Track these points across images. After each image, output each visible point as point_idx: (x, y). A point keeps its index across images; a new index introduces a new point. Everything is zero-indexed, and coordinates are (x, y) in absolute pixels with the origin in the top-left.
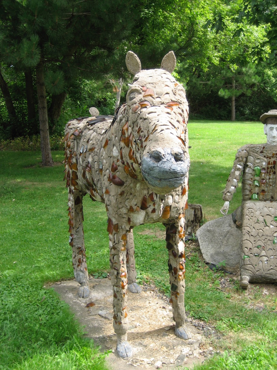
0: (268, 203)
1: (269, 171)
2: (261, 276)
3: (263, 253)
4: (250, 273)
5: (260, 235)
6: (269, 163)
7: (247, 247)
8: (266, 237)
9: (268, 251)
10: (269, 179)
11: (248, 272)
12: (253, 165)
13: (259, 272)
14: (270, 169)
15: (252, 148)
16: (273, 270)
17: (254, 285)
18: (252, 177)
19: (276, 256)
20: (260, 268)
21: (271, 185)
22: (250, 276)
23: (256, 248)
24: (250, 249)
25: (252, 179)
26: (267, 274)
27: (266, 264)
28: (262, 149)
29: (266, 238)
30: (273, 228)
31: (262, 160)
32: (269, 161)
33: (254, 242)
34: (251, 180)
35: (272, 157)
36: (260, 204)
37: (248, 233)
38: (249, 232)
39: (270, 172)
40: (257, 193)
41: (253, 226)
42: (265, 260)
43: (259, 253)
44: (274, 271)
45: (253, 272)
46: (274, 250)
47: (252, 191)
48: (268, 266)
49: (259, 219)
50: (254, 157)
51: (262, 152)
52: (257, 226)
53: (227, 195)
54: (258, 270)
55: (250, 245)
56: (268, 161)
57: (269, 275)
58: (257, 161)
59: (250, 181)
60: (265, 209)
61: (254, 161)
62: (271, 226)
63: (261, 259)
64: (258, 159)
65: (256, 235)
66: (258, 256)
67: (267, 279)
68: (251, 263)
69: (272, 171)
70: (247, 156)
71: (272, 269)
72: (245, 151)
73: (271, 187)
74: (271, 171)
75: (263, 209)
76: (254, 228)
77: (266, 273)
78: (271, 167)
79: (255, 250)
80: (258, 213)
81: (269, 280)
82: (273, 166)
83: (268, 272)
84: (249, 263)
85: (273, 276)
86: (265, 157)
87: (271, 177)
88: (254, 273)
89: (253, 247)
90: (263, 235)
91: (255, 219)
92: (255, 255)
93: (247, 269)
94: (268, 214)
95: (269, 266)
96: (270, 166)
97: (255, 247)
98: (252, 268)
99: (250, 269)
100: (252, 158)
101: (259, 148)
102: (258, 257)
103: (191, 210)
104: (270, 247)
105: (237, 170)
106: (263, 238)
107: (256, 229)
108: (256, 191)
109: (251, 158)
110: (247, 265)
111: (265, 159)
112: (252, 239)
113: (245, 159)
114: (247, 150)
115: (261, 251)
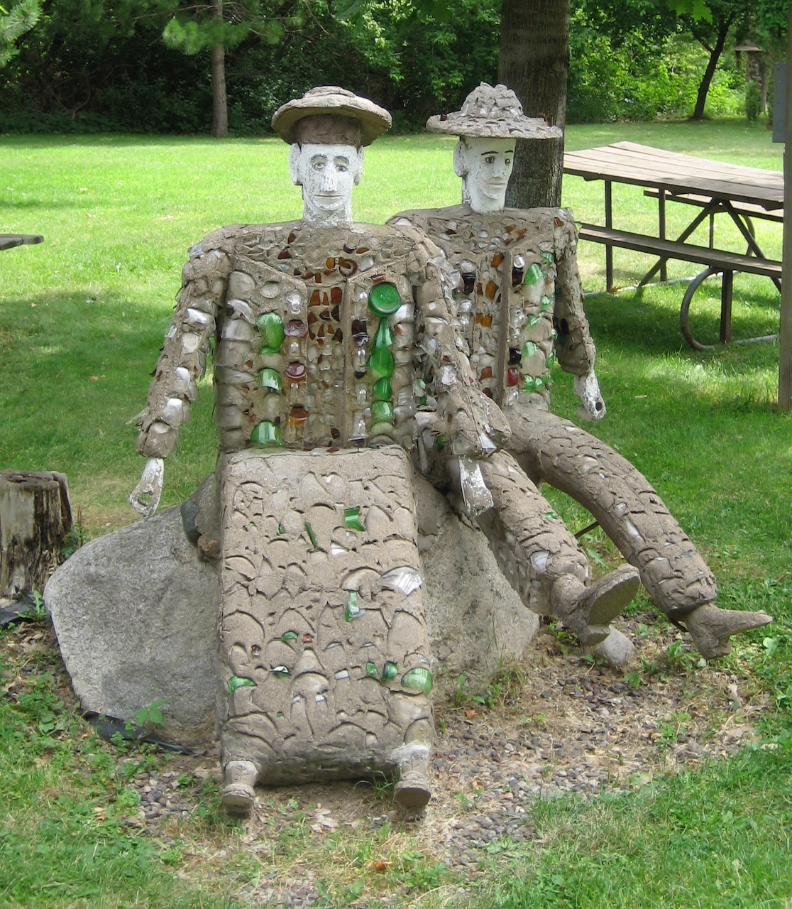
0: (319, 457)
1: (316, 331)
2: (302, 756)
3: (308, 660)
4: (260, 749)
5: (294, 588)
6: (314, 299)
7: (242, 641)
8: (317, 595)
9: (327, 653)
10: (320, 359)
11: (252, 744)
12: (255, 310)
13: (293, 739)
14: (320, 321)
15: (246, 240)
16: (350, 727)
17: (277, 796)
18: (251, 356)
19: (358, 670)
20: (297, 723)
21: (326, 386)
22: (260, 759)
23: (278, 643)
24: (256, 647)
25: (250, 363)
26: (329, 744)
27: (323, 706)
28: (284, 244)
29: (316, 601)
30: (340, 555)
31: (287, 288)
32: (317, 291)
33: (270, 619)
34: (246, 367)
35: (327, 273)
36: (288, 464)
37: (246, 583)
38: (249, 580)
39: (321, 334)
40: (272, 418)
41: (262, 552)
42: (317, 688)
43: (289, 664)
44: (352, 732)
45: (270, 741)
46: (348, 646)
47: (254, 410)
48: (328, 714)
49: (285, 524)
50: (256, 276)
51: (284, 255)
52: (279, 552)
53: (155, 435)
54: (290, 731)
55: (253, 634)
56: (313, 289)
57: (335, 749)
58: (269, 292)
59: (245, 372)
60: (310, 480)
61: (257, 292)
62: (336, 551)
63: (300, 685)
64: (273, 282)
65: (276, 589)
66: (288, 674)
67: (329, 763)
68: (262, 706)
69: (330, 331)
70: (229, 275)
71: (344, 723)
72: (217, 254)
73: (329, 391)
74: (326, 328)
75: (298, 481)
76: (266, 560)
77: (322, 740)
78: (324, 315)
79: (276, 652)
80: (280, 499)
81: (335, 769)
82: (331, 307)
83: (332, 737)
84: (252, 707)
85: (350, 751)
86: (297, 273)
87: (327, 353)
88: (276, 748)
89: (268, 638)
90: (303, 589)
91: (269, 525)
92: (276, 674)
93: (245, 734)
94: (320, 500)
95: (334, 711)
96: (320, 309)
97: (276, 639)
98: (265, 727)
99: (257, 732)
100: (246, 278)
101: (273, 238)
102: (287, 680)
103: (22, 498)
104: (335, 634)
105: (191, 331)
106: (305, 598)
107: (275, 565)
108: (270, 410)
109: (243, 282)
110: (245, 715)
111: (300, 283)
112: (260, 607)
113: (218, 287)
114: (226, 248)
115: (299, 653)
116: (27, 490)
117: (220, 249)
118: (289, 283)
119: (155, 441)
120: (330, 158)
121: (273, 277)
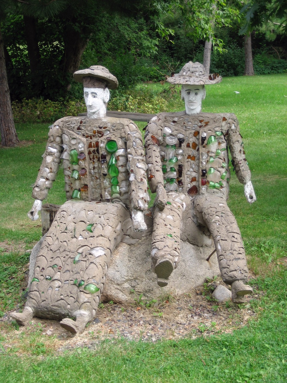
1: (92, 157)
2: (46, 308)
3: (58, 276)
4: (34, 304)
5: (62, 250)
6: (90, 146)
7: (40, 266)
8: (68, 253)
9: (64, 274)
10: (94, 168)
11: (32, 302)
12: (70, 148)
13: (44, 302)
14: (92, 154)
15: (67, 122)
16: (63, 301)
17: (41, 322)
18: (70, 165)
19: (72, 281)
20: (47, 296)
21: (97, 178)
22: (34, 307)
23: (51, 268)
24: (43, 269)
25: (69, 168)
26: (55, 306)
27: (57, 292)
28: (79, 124)
29: (67, 255)
30: (81, 240)
31: (79, 141)
32: (91, 143)
33: (51, 260)
34: (68, 169)
35: (94, 136)
36: (79, 205)
37: (48, 246)
38: (49, 245)
39: (94, 158)
40: (78, 188)
41: (57, 236)
42: (57, 285)
43: (51, 276)
44: (63, 303)
45: (37, 301)
46: (72, 273)
47: (72, 185)
48: (57, 295)
49: (68, 227)
50: (69, 136)
51: (79, 129)
52: (63, 237)
53: (36, 191)
54: (44, 299)
55: (43, 263)
56: (89, 142)
57: (57, 308)
58: (73, 142)
59: (68, 171)
60: (83, 212)
61: (70, 141)
62: (80, 238)
63: (52, 284)
64: (74, 138)
65: (56, 249)
66: (50, 279)
67: (55, 313)
68: (38, 289)
69: (97, 158)
70: (62, 135)
71: (62, 299)
72: (57, 127)
73: (98, 180)
74: (95, 157)
75: (79, 212)
76: (57, 239)
77: (54, 304)
78: (94, 151)
79: (49, 271)
80: (70, 218)
82: (96, 149)
83: (56, 304)
84: (35, 288)
85: (61, 309)
86: (84, 135)
87: (96, 166)
88: (39, 304)
89: (48, 266)
90: (65, 250)
91: (63, 226)
92: (47, 279)
93: (31, 297)
94: (82, 220)
95: (59, 294)
96: (92, 149)
97: (50, 267)
98: (37, 296)
99: (34, 298)
100: (66, 137)
101: (75, 122)
102: (49, 281)
104: (68, 268)
105: (49, 155)
106: (64, 254)
107: (60, 241)
108: (77, 186)
109: (66, 138)
110: (33, 291)
111: (84, 139)
112: (51, 254)
113: (58, 139)
114: (60, 125)
115: (56, 273)
116: (47, 211)
117: (58, 125)
118: (79, 139)
119: (35, 193)
120: (89, 93)
121: (74, 137)
